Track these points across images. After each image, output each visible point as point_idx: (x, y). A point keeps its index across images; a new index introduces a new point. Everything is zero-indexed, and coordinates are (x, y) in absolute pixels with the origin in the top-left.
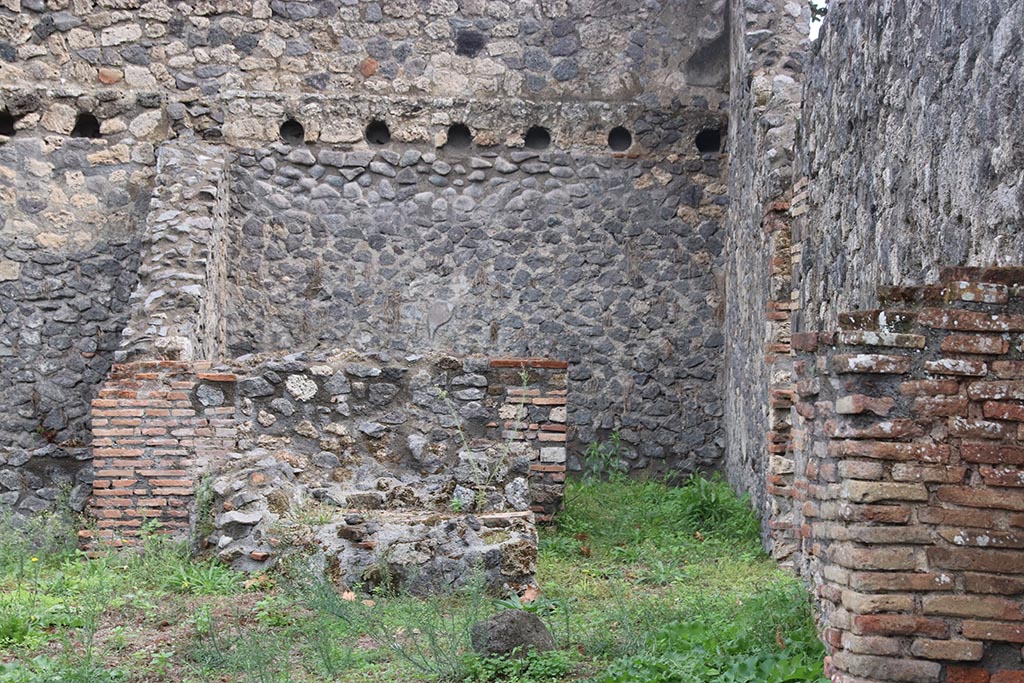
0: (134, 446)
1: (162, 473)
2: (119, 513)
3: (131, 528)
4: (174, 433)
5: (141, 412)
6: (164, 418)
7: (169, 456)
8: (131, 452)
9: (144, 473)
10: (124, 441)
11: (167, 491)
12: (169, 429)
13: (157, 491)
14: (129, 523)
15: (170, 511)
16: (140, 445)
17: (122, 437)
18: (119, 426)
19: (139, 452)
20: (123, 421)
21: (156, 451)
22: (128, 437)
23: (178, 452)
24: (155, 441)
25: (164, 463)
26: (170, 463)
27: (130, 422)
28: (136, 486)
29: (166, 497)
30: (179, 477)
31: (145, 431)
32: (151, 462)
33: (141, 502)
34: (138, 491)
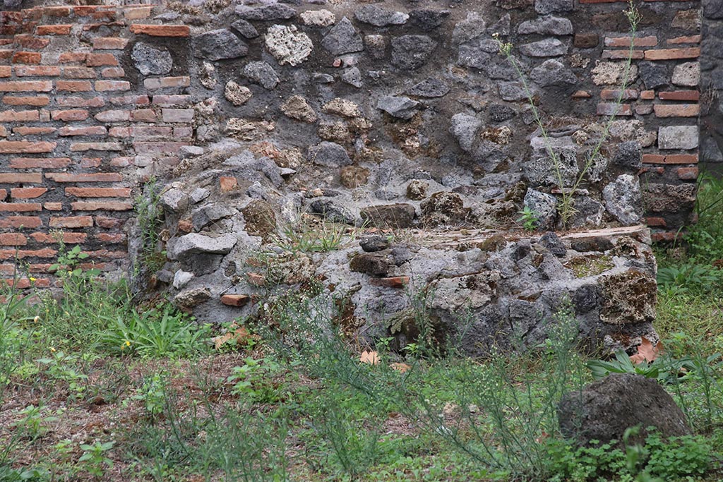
0: (41, 136)
1: (85, 177)
2: (22, 238)
3: (42, 260)
4: (100, 116)
5: (48, 85)
6: (84, 94)
7: (93, 153)
8: (36, 146)
9: (59, 177)
10: (25, 129)
11: (92, 204)
12: (93, 111)
13: (79, 204)
14: (39, 253)
15: (99, 234)
16: (49, 136)
17: (22, 123)
18: (17, 107)
19: (49, 145)
20: (22, 99)
21: (74, 145)
22: (31, 123)
23: (107, 145)
24: (72, 129)
25: (87, 162)
26: (96, 162)
27: (32, 99)
28: (46, 197)
29: (92, 213)
30: (110, 183)
31: (56, 114)
32: (66, 161)
33: (54, 222)
34: (50, 205)
